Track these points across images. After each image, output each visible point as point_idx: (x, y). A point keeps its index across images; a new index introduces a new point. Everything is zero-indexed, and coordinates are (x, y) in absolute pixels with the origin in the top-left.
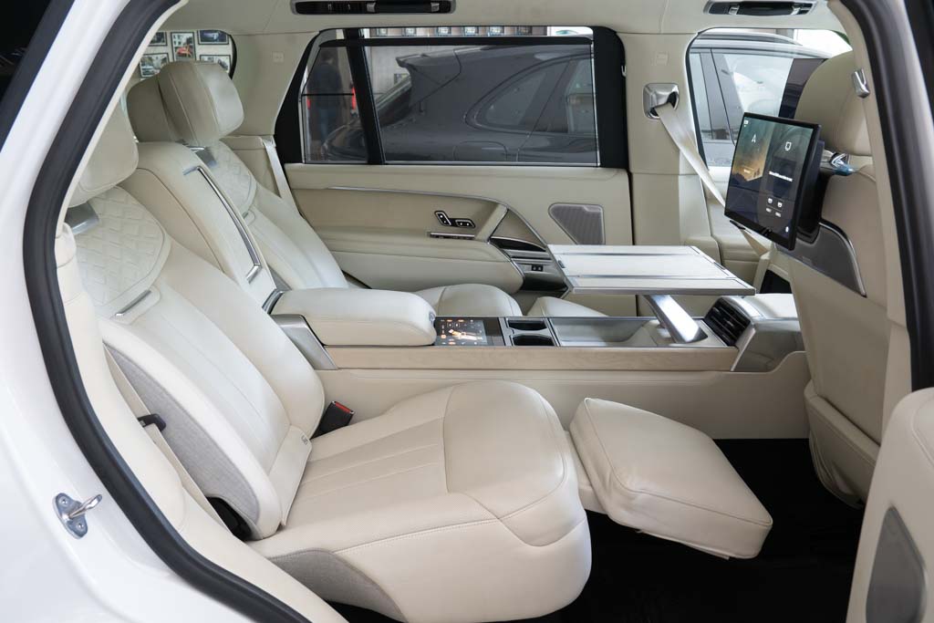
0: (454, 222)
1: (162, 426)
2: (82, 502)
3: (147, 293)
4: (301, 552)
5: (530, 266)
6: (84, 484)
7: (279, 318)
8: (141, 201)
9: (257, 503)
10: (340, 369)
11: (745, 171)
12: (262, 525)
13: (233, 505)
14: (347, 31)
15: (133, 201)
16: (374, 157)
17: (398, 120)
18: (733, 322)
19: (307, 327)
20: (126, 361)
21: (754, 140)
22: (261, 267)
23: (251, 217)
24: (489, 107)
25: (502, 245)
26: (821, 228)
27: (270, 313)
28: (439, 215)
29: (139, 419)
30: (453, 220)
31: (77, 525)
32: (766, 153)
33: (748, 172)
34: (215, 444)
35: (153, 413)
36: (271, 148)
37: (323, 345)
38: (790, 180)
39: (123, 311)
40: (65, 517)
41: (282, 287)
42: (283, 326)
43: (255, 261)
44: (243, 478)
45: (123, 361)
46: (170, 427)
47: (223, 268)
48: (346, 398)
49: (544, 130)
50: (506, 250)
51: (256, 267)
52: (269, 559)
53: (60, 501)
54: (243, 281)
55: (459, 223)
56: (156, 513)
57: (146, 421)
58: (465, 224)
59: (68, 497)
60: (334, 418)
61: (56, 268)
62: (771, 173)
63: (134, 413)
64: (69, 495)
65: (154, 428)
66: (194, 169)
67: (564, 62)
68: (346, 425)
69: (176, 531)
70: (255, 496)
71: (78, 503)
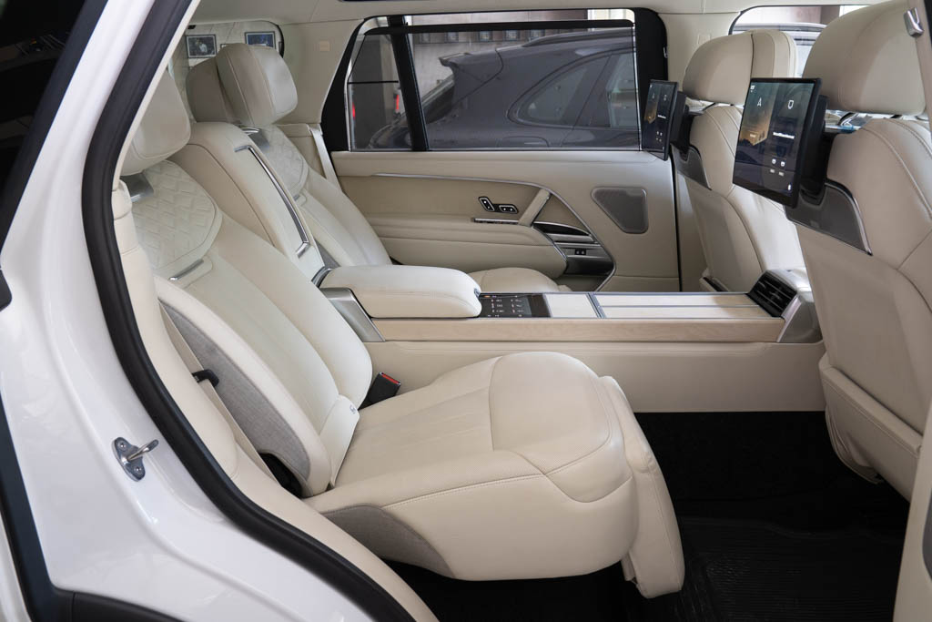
0: (497, 208)
1: (215, 382)
2: (139, 446)
3: (200, 262)
4: (351, 507)
5: (574, 250)
6: (141, 430)
7: (328, 291)
8: (195, 176)
9: (308, 458)
10: (387, 341)
11: (751, 135)
12: (314, 482)
13: (284, 461)
14: (391, 18)
15: (185, 176)
16: (420, 145)
17: (442, 116)
18: (779, 294)
19: (355, 300)
20: (180, 318)
21: (759, 104)
22: (309, 244)
23: (302, 199)
24: (530, 104)
25: (545, 229)
26: (827, 188)
27: (318, 286)
28: (483, 201)
29: (194, 375)
30: (496, 206)
31: (136, 469)
32: (771, 114)
33: (754, 136)
34: (267, 400)
35: (207, 368)
36: (318, 136)
37: (370, 317)
38: (792, 137)
39: (178, 276)
40: (124, 460)
41: (330, 262)
42: (332, 299)
43: (303, 238)
44: (293, 433)
45: (177, 318)
46: (223, 382)
47: (273, 241)
48: (393, 370)
49: (587, 125)
50: (549, 234)
51: (305, 245)
52: (323, 514)
53: (119, 445)
54: (293, 257)
55: (503, 208)
56: (210, 460)
57: (200, 376)
58: (508, 209)
59: (126, 442)
60: (382, 389)
61: (113, 220)
62: (775, 134)
63: (189, 368)
64: (127, 439)
65: (207, 383)
66: (244, 148)
67: (605, 56)
68: (394, 396)
69: (229, 479)
70: (305, 451)
71: (136, 448)
